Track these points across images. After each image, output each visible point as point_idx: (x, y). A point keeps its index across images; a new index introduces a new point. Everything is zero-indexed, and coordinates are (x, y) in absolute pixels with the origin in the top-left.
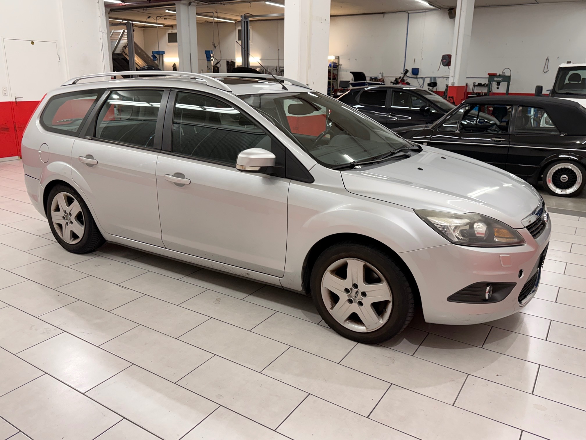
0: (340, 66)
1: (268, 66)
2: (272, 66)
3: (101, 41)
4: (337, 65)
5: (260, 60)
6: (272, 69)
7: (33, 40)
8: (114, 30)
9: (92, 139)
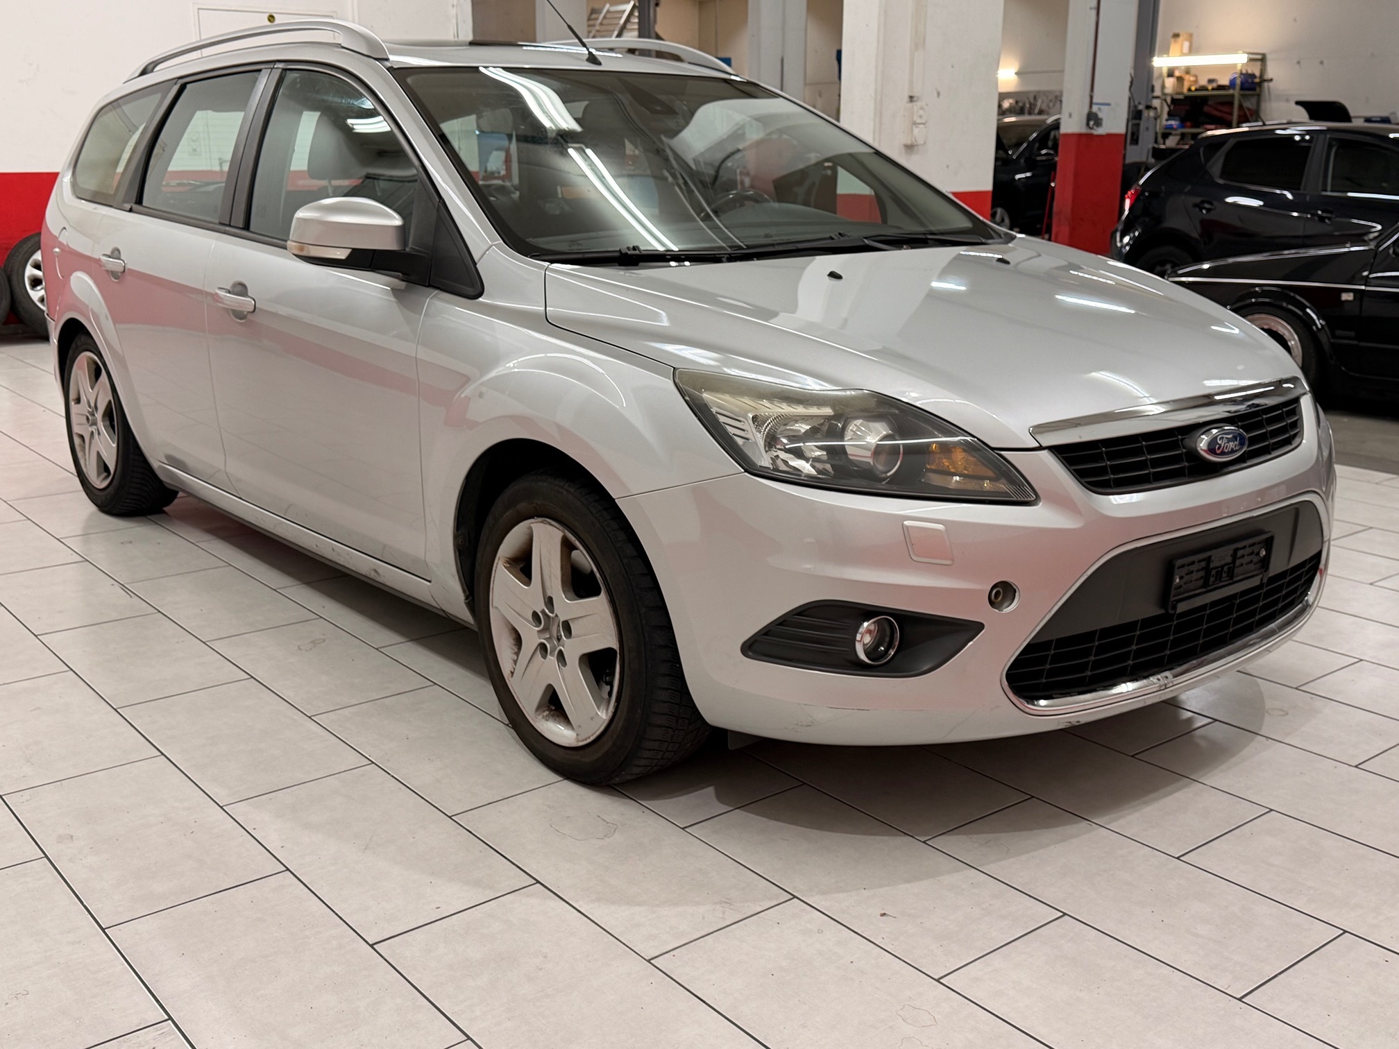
0: (1266, 84)
1: (1039, 92)
2: (1050, 92)
3: (453, 12)
4: (1257, 80)
5: (1016, 73)
6: (1051, 101)
7: (272, 11)
8: (611, 5)
9: (131, 210)
